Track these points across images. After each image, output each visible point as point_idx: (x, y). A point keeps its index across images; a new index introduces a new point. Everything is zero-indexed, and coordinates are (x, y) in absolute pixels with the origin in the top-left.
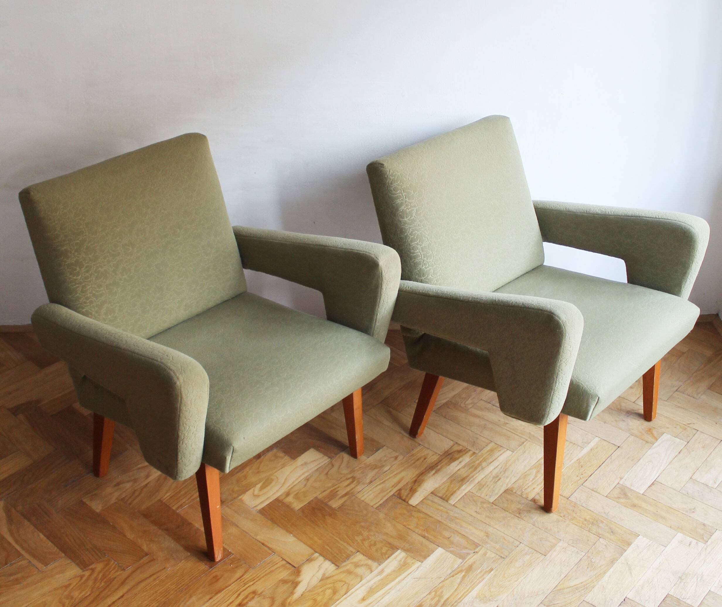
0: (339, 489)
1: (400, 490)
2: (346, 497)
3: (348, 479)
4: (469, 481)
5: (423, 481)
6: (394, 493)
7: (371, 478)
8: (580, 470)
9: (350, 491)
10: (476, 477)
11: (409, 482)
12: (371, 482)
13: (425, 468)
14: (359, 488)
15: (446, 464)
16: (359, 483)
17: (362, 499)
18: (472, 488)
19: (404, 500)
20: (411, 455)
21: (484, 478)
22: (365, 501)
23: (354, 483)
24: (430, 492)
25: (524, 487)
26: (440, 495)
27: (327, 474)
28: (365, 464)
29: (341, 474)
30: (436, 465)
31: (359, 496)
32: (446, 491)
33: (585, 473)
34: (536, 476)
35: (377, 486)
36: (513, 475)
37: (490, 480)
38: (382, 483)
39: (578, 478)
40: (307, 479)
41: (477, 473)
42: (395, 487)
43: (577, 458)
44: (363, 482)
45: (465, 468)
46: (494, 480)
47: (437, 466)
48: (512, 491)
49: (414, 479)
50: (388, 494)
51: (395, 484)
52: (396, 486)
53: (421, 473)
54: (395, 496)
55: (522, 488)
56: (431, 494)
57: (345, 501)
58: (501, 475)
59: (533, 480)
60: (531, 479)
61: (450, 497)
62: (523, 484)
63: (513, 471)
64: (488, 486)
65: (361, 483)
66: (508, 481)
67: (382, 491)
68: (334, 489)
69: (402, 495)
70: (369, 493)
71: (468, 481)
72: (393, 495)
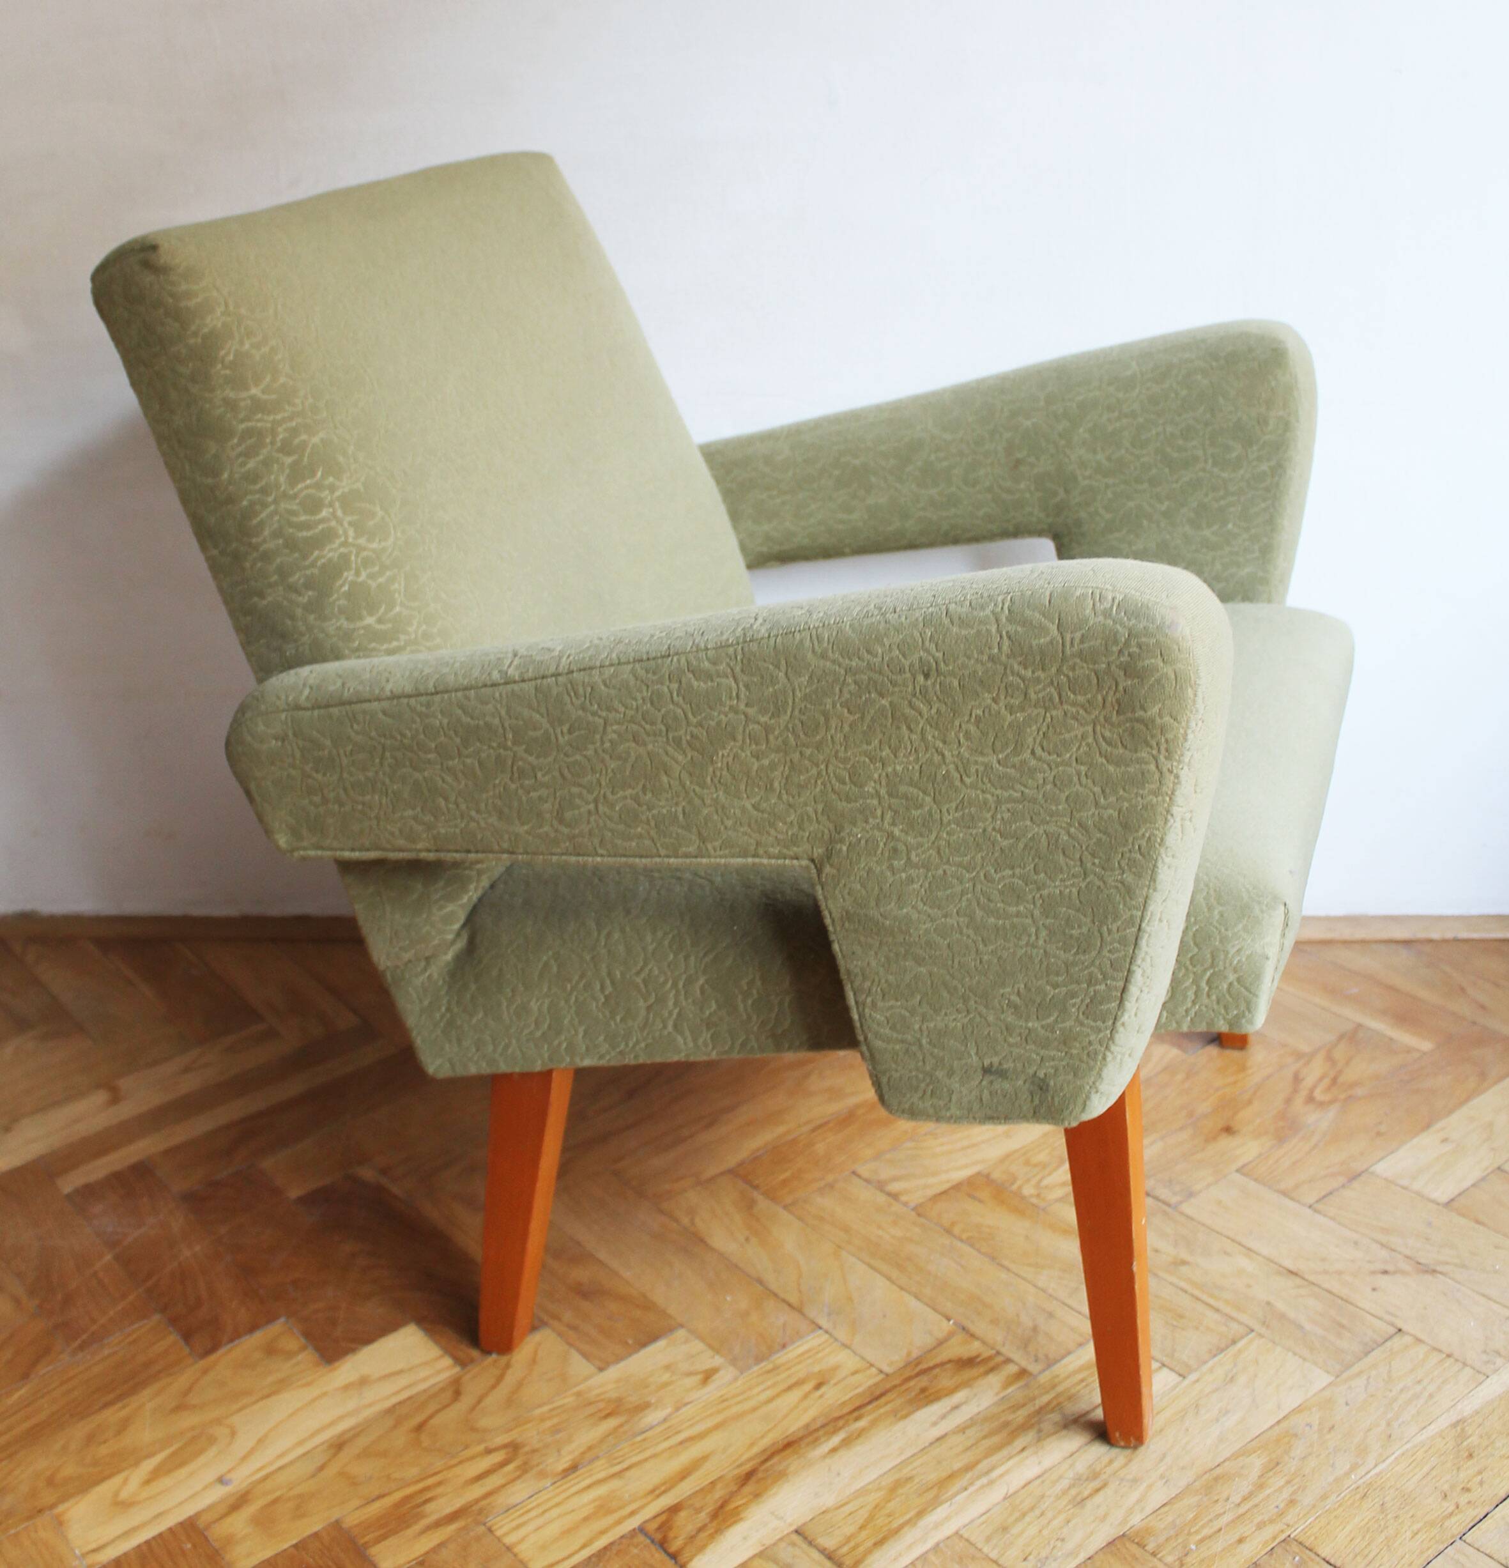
0: (439, 1490)
1: (675, 1509)
2: (452, 1528)
3: (489, 1451)
4: (971, 1489)
5: (782, 1475)
6: (646, 1522)
7: (577, 1453)
8: (1458, 1469)
9: (477, 1501)
10: (1001, 1476)
11: (720, 1478)
12: (574, 1468)
13: (807, 1426)
14: (519, 1492)
15: (894, 1412)
16: (524, 1469)
17: (508, 1540)
18: (972, 1521)
19: (674, 1556)
20: (770, 1366)
21: (1039, 1477)
22: (516, 1550)
23: (511, 1467)
24: (794, 1527)
25: (1197, 1532)
26: (829, 1543)
27: (419, 1428)
28: (579, 1394)
29: (473, 1429)
30: (856, 1414)
31: (503, 1526)
32: (862, 1528)
33: (1481, 1483)
34: (1260, 1486)
35: (589, 1487)
36: (1162, 1477)
37: (1059, 1488)
38: (614, 1476)
39: (1445, 1504)
40: (338, 1445)
41: (1010, 1458)
42: (658, 1496)
43: (1453, 1417)
44: (541, 1467)
45: (969, 1432)
46: (1073, 1492)
47: (857, 1419)
48: (1142, 1546)
49: (748, 1467)
50: (619, 1522)
51: (664, 1483)
52: (664, 1492)
53: (785, 1442)
54: (646, 1535)
55: (1189, 1534)
56: (795, 1537)
57: (441, 1545)
58: (1109, 1470)
59: (1245, 1499)
60: (1236, 1499)
61: (869, 1552)
62: (1195, 1518)
63: (1164, 1456)
64: (1042, 1514)
65: (534, 1471)
66: (1135, 1495)
67: (603, 1508)
68: (422, 1491)
69: (671, 1534)
70: (547, 1516)
71: (966, 1489)
72: (641, 1529)
